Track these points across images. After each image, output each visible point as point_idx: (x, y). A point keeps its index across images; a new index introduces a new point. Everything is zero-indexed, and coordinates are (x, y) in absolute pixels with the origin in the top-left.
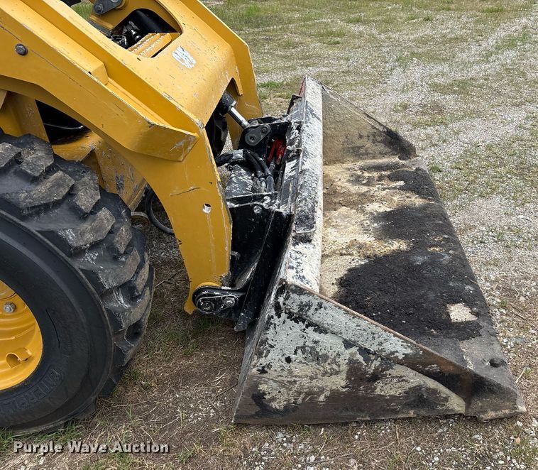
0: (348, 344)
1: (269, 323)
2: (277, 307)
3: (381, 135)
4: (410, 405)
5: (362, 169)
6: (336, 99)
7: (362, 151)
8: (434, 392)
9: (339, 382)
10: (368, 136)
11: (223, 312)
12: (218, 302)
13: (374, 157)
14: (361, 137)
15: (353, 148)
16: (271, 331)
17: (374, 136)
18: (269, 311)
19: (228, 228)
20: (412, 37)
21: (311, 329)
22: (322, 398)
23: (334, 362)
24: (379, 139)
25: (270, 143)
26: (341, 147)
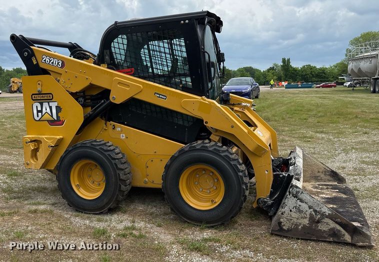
0: (310, 207)
1: (286, 197)
2: (290, 192)
3: (328, 172)
4: (330, 236)
5: (318, 185)
7: (319, 178)
8: (339, 231)
9: (306, 222)
10: (322, 172)
11: (267, 206)
12: (266, 202)
13: (325, 182)
14: (319, 172)
15: (315, 176)
16: (287, 199)
17: (325, 172)
18: (288, 193)
19: (272, 179)
20: (354, 141)
21: (299, 201)
22: (300, 227)
23: (305, 213)
24: (327, 174)
25: (281, 167)
26: (309, 175)
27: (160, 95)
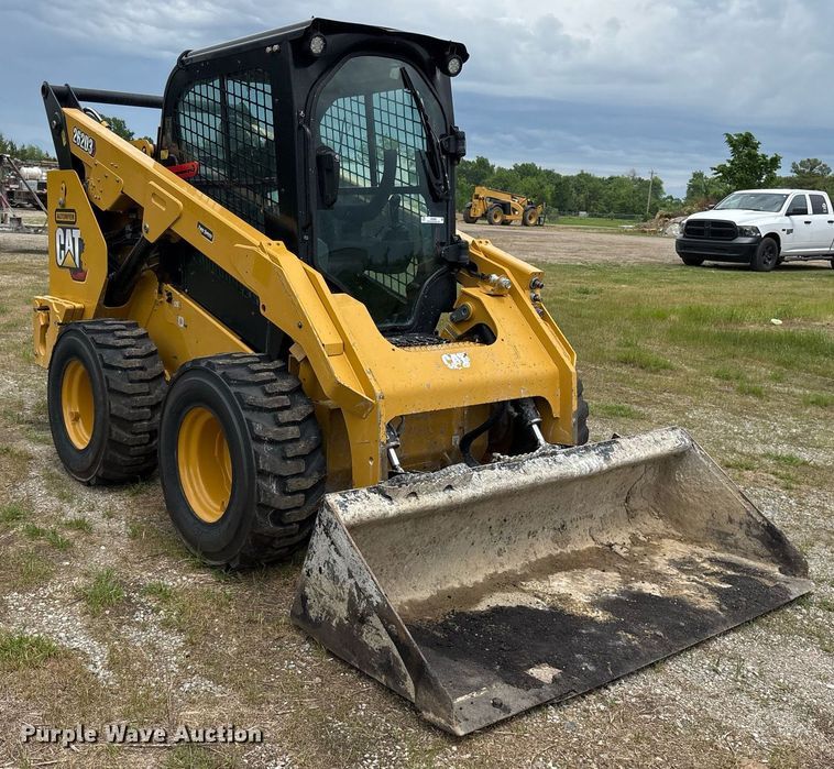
1: (315, 530)
3: (758, 528)
4: (383, 668)
5: (710, 559)
6: (706, 463)
7: (731, 540)
10: (741, 524)
14: (731, 520)
15: (719, 533)
16: (316, 537)
17: (749, 526)
21: (333, 547)
23: (341, 587)
24: (755, 532)
26: (704, 524)
27: (205, 228)
